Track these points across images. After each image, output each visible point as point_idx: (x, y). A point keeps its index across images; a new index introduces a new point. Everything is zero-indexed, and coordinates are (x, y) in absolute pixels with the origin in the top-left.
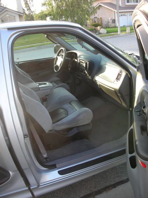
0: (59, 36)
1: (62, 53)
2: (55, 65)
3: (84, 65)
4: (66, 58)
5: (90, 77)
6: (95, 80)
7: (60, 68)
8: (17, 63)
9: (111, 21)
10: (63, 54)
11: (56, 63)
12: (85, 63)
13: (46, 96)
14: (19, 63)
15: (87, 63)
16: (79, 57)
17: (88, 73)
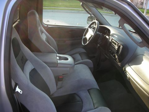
0: (96, 7)
1: (94, 25)
2: (84, 37)
3: (116, 47)
4: (98, 33)
5: (119, 64)
6: (125, 69)
7: (88, 42)
8: (46, 26)
9: (139, 3)
10: (95, 27)
11: (85, 35)
12: (118, 45)
13: (63, 74)
14: (49, 26)
15: (120, 46)
16: (112, 36)
17: (118, 58)
